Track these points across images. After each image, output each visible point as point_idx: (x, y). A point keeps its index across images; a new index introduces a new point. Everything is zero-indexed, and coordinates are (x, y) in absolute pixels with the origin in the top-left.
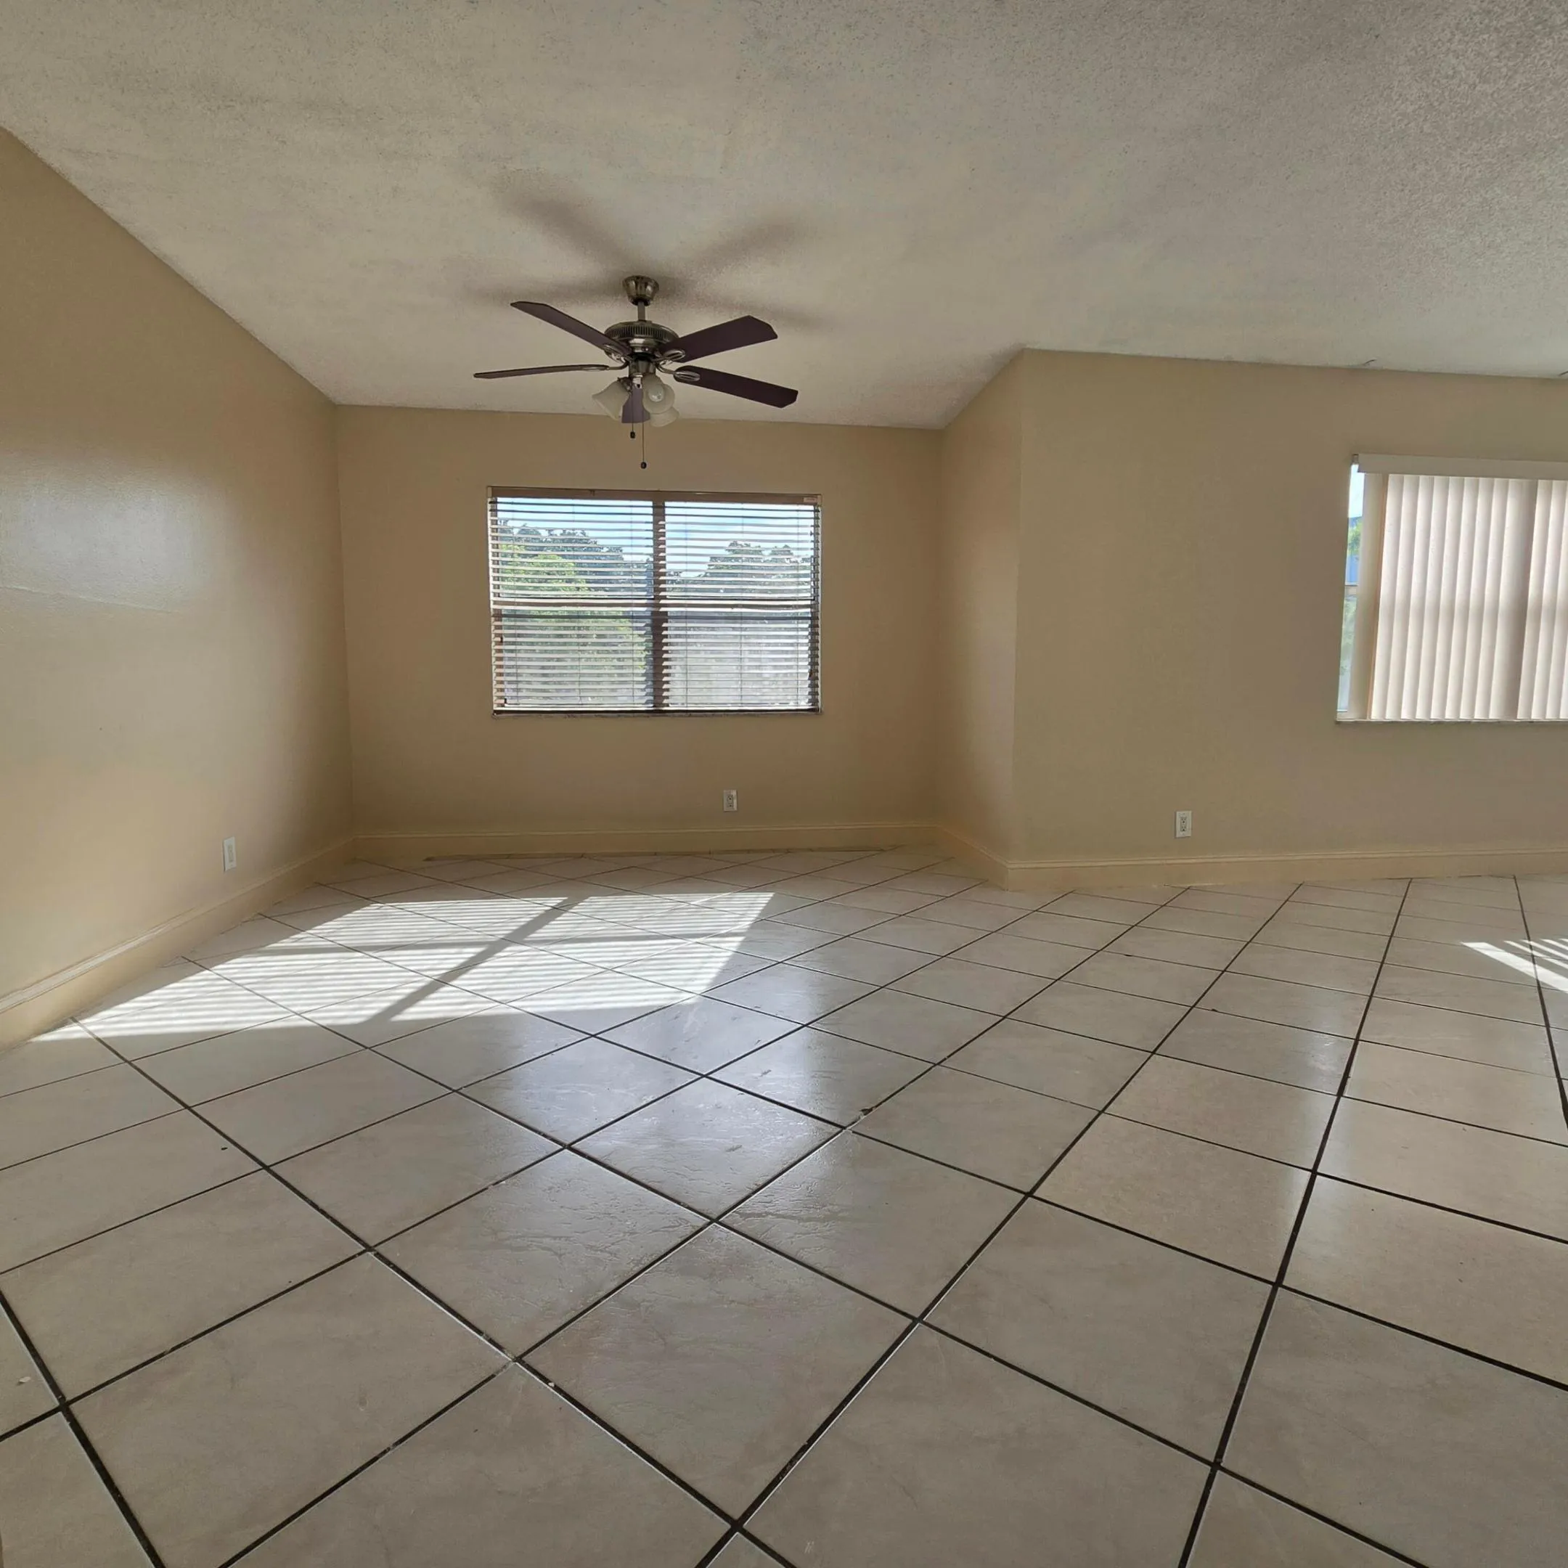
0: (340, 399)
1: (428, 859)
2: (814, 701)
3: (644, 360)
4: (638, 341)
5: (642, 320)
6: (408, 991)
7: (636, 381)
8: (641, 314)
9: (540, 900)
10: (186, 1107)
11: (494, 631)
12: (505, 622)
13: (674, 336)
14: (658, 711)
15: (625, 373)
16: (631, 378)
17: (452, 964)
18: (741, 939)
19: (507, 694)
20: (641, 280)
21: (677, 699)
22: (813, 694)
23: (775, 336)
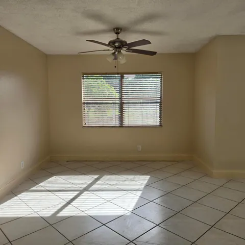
0: (48, 53)
1: (67, 161)
2: (160, 123)
3: (118, 48)
4: (117, 44)
5: (118, 38)
6: (61, 206)
7: (117, 53)
8: (118, 36)
9: (93, 176)
10: (10, 242)
11: (83, 107)
12: (86, 105)
13: (126, 42)
14: (121, 126)
15: (114, 51)
16: (115, 52)
17: (71, 197)
18: (141, 192)
19: (86, 122)
20: (118, 29)
21: (126, 123)
22: (160, 121)
23: (151, 43)
